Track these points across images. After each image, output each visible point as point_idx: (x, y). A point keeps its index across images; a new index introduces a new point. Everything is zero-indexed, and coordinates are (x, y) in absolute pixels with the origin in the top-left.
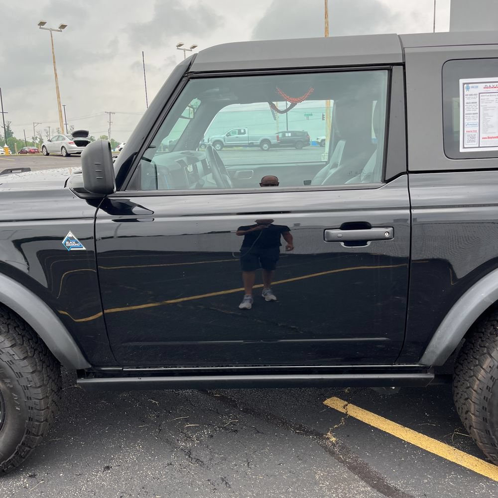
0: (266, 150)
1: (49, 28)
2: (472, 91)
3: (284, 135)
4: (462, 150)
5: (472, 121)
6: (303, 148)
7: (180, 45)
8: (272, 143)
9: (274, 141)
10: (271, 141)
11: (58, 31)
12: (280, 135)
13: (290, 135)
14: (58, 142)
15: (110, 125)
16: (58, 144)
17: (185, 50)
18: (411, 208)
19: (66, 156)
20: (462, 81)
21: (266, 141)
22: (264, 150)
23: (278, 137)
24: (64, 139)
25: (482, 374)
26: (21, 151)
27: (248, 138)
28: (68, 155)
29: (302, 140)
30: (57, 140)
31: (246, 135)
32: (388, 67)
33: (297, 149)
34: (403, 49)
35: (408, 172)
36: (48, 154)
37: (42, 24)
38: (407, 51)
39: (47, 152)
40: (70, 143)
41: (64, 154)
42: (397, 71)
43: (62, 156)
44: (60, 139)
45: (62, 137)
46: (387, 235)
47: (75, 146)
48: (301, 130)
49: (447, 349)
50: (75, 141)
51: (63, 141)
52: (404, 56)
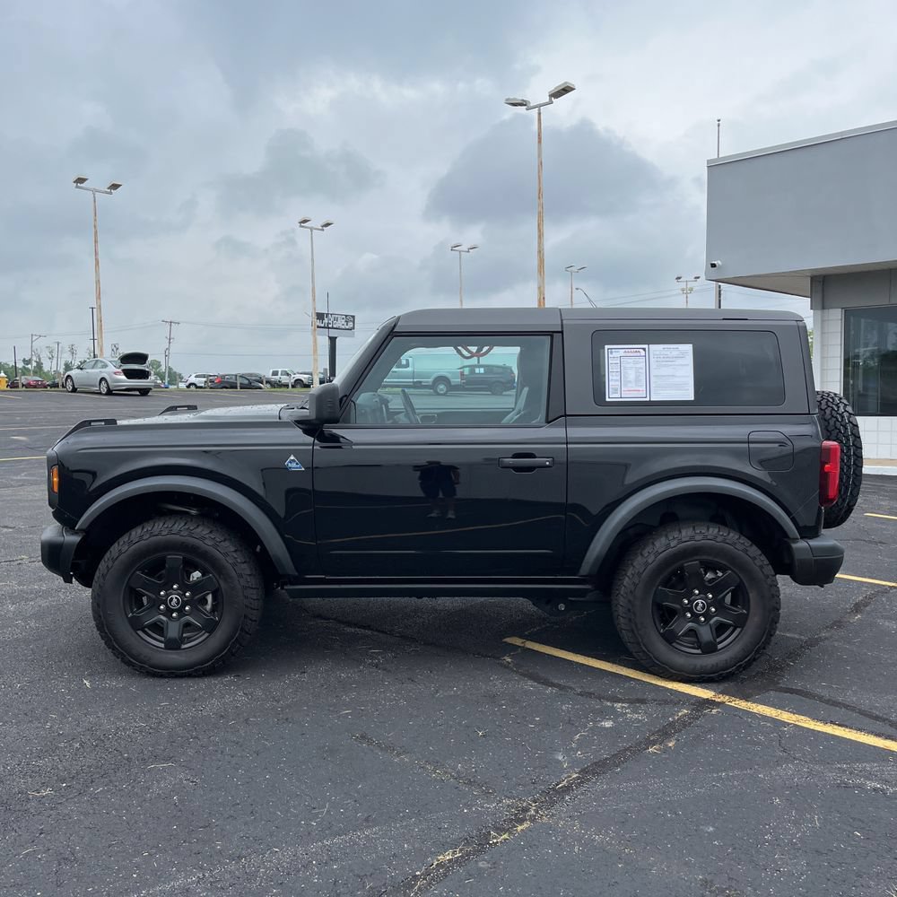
0: (442, 395)
1: (92, 187)
2: (614, 355)
3: (472, 372)
4: (607, 400)
5: (615, 378)
6: (504, 393)
7: (305, 221)
8: (453, 384)
9: (456, 380)
10: (452, 380)
11: (107, 193)
12: (467, 371)
13: (482, 370)
14: (93, 370)
15: (170, 343)
16: (94, 373)
17: (311, 229)
18: (567, 443)
19: (106, 394)
20: (607, 347)
21: (442, 379)
22: (439, 394)
23: (462, 374)
24: (106, 366)
25: (626, 581)
26: (13, 383)
27: (413, 375)
28: (110, 392)
29: (502, 380)
30: (93, 368)
31: (410, 369)
32: (551, 334)
33: (493, 394)
34: (562, 320)
35: (566, 415)
36: (74, 390)
37: (80, 180)
38: (564, 322)
39: (73, 386)
40: (115, 373)
41: (104, 390)
42: (557, 337)
43: (100, 393)
44: (100, 365)
45: (101, 362)
46: (548, 463)
47: (124, 377)
48: (501, 364)
49: (597, 558)
50: (123, 370)
51: (103, 370)
52: (562, 325)
